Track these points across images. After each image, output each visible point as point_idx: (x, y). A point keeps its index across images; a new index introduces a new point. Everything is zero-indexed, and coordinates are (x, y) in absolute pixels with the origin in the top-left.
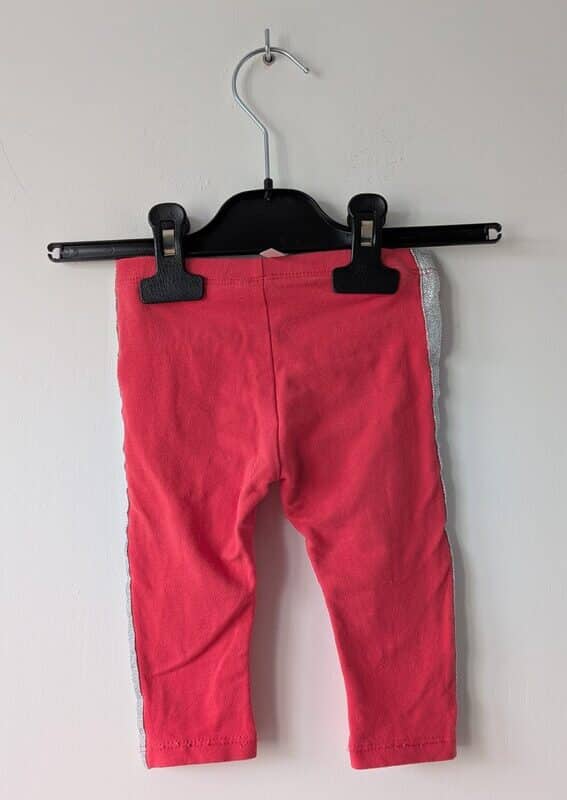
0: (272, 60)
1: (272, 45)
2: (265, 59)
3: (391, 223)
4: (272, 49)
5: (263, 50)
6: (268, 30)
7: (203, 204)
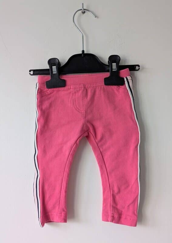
0: (84, 12)
1: (84, 8)
2: (82, 12)
3: (122, 63)
4: (84, 9)
5: (81, 10)
6: (83, 3)
7: (64, 58)
